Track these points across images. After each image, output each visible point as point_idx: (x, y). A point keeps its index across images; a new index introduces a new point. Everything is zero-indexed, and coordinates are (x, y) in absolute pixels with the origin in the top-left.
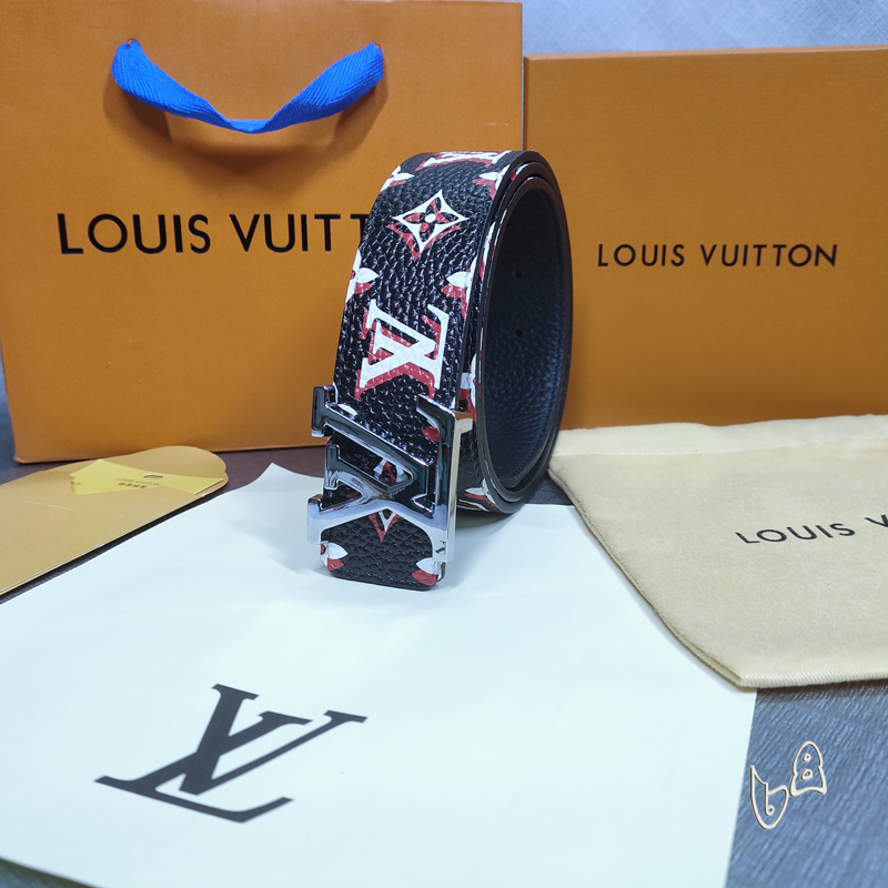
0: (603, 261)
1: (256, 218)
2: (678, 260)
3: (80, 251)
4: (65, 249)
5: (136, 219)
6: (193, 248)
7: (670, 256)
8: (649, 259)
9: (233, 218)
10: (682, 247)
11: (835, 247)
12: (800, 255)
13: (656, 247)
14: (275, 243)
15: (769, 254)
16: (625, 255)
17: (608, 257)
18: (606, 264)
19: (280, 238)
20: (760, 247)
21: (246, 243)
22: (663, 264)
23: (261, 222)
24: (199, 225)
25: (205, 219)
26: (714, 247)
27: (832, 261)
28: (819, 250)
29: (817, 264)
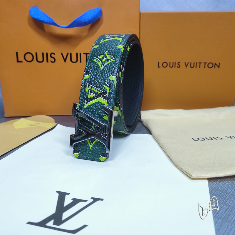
0: (159, 66)
1: (68, 54)
2: (179, 66)
3: (21, 62)
4: (18, 61)
5: (36, 54)
6: (51, 62)
7: (177, 65)
8: (171, 66)
9: (62, 54)
10: (180, 63)
11: (219, 63)
12: (210, 65)
13: (173, 63)
14: (73, 60)
15: (202, 65)
16: (165, 65)
17: (160, 65)
18: (160, 67)
19: (74, 59)
20: (200, 63)
21: (65, 60)
22: (175, 67)
23: (69, 55)
24: (53, 55)
25: (54, 54)
26: (188, 63)
27: (219, 67)
28: (215, 64)
29: (215, 67)
